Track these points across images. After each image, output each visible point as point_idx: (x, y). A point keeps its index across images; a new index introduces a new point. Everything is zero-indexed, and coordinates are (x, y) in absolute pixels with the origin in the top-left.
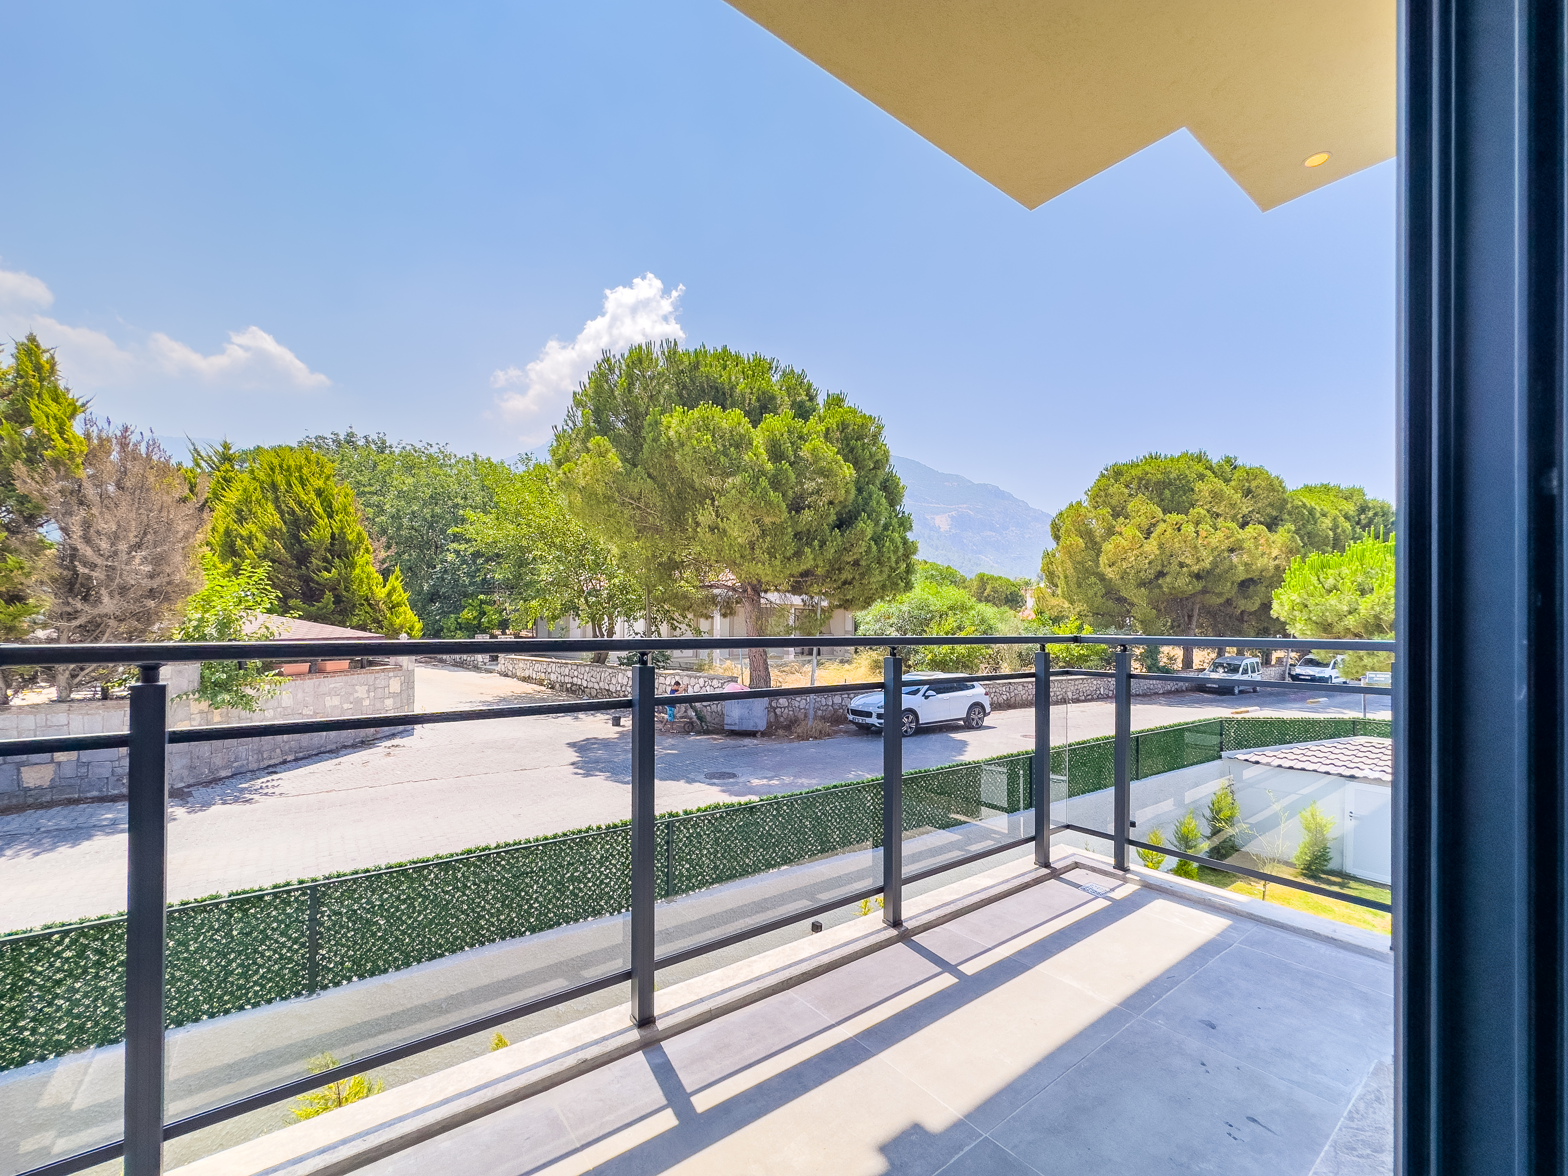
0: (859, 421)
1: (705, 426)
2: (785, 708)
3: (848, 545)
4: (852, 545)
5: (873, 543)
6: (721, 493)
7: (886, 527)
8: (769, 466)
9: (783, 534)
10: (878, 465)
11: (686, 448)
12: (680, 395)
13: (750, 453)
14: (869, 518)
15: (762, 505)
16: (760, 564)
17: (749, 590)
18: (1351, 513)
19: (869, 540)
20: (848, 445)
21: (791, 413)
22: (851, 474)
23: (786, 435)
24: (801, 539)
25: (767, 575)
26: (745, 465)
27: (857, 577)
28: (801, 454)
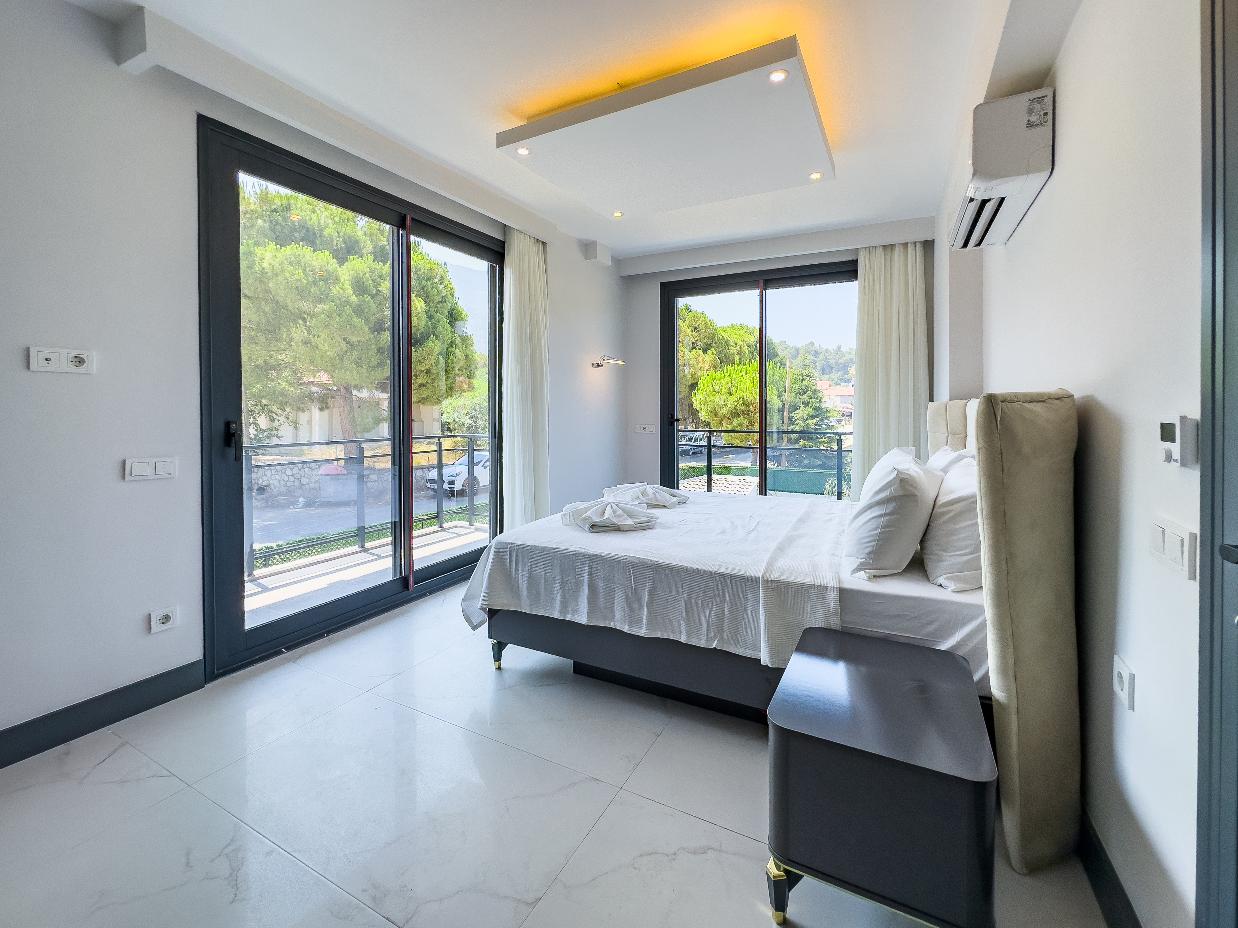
0: (428, 266)
1: (297, 262)
2: (375, 481)
3: (421, 358)
4: (424, 358)
5: (440, 357)
6: (312, 315)
7: (451, 344)
8: (354, 298)
9: (368, 349)
10: (443, 301)
11: (280, 278)
12: (273, 230)
13: (337, 288)
14: (437, 339)
15: (348, 327)
16: (348, 373)
17: (342, 389)
18: (751, 343)
19: (438, 355)
20: (420, 284)
21: (371, 258)
22: (421, 307)
23: (368, 275)
24: (383, 353)
25: (355, 380)
26: (333, 296)
27: (430, 381)
28: (381, 289)
